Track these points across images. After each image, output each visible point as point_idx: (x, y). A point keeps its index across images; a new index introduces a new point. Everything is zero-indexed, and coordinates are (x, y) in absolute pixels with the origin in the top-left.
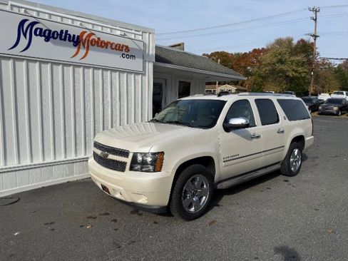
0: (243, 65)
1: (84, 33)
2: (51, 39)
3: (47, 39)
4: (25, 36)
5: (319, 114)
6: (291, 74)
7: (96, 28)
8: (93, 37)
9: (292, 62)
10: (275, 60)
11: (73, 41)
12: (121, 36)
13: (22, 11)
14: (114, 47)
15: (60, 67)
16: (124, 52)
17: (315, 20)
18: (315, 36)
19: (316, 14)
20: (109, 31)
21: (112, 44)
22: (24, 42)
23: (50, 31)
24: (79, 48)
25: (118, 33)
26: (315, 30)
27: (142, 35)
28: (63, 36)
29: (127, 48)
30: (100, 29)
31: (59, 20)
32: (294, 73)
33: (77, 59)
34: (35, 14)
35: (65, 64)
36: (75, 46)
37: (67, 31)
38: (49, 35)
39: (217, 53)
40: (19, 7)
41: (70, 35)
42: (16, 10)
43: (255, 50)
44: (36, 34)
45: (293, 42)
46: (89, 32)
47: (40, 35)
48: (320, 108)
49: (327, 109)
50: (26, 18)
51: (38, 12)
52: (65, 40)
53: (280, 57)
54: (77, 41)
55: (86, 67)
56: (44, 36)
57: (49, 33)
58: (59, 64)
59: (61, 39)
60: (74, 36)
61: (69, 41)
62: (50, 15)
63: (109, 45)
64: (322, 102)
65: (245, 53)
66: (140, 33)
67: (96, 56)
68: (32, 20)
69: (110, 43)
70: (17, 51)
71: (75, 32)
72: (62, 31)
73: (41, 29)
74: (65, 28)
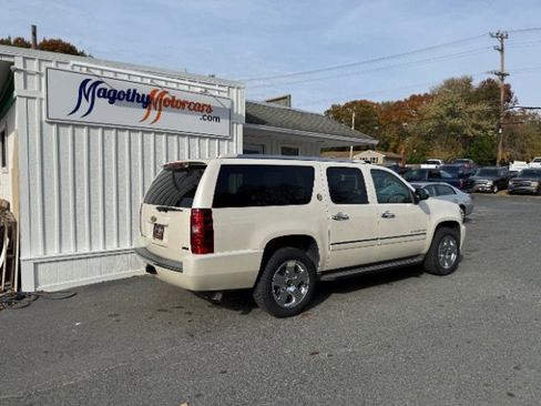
0: (395, 119)
1: (155, 91)
2: (117, 101)
3: (112, 101)
4: (87, 98)
5: (510, 193)
6: (469, 132)
7: (170, 85)
8: (166, 96)
9: (471, 113)
10: (442, 111)
11: (142, 101)
12: (201, 93)
13: (84, 70)
14: (192, 107)
15: (127, 133)
16: (205, 113)
17: (502, 50)
18: (502, 75)
19: (502, 42)
20: (186, 88)
21: (190, 104)
22: (85, 105)
23: (115, 91)
24: (150, 109)
25: (198, 90)
26: (502, 66)
27: (229, 92)
28: (131, 97)
29: (209, 109)
30: (175, 86)
31: (126, 77)
32: (474, 130)
33: (146, 124)
34: (98, 73)
35: (133, 130)
36: (144, 107)
37: (135, 91)
38: (113, 97)
39: (355, 103)
40: (81, 66)
41: (138, 95)
42: (77, 69)
43: (414, 98)
44: (99, 96)
45: (473, 83)
46: (161, 90)
47: (104, 96)
48: (510, 183)
49: (522, 185)
50: (88, 77)
51: (102, 70)
52: (132, 100)
53: (450, 106)
54: (147, 102)
55: (158, 133)
56: (109, 97)
57: (114, 94)
58: (124, 130)
59: (128, 100)
60: (143, 95)
61: (138, 101)
62: (116, 73)
63: (187, 105)
64: (514, 174)
65: (399, 102)
66: (226, 89)
67: (170, 119)
68: (95, 79)
69: (187, 102)
70: (77, 117)
71: (144, 91)
72: (129, 91)
73: (105, 90)
74: (132, 87)
